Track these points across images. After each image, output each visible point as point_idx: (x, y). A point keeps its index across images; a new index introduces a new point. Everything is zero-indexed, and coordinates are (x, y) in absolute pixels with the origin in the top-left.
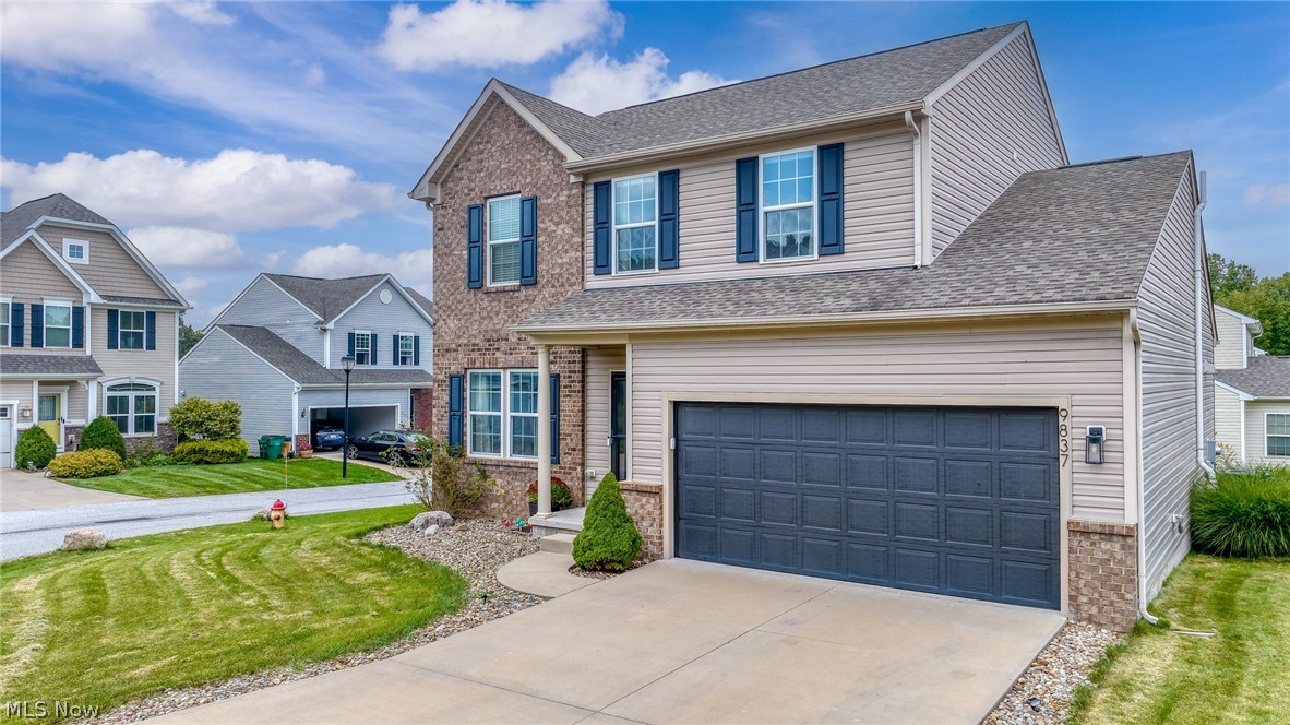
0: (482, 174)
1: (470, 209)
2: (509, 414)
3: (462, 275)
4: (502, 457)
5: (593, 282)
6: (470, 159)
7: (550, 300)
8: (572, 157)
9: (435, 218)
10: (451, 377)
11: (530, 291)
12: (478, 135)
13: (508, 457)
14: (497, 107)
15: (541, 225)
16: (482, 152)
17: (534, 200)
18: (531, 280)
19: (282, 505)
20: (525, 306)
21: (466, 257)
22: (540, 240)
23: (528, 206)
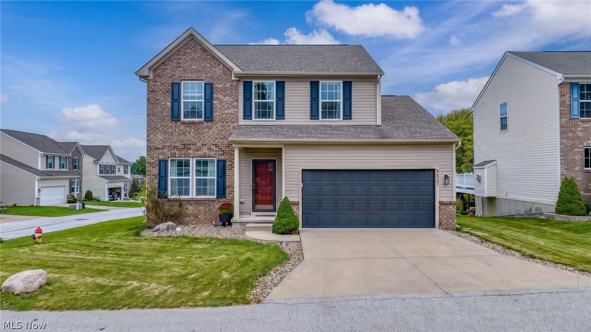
0: (180, 69)
1: (173, 84)
2: (195, 178)
3: (167, 113)
4: (190, 197)
5: (242, 122)
6: (172, 61)
7: (220, 128)
8: (237, 70)
9: (148, 86)
10: (160, 161)
11: (210, 124)
12: (177, 51)
13: (194, 197)
14: (190, 40)
15: (215, 96)
16: (180, 59)
17: (211, 85)
18: (210, 119)
19: (41, 230)
20: (206, 130)
21: (170, 106)
22: (215, 102)
23: (208, 87)
